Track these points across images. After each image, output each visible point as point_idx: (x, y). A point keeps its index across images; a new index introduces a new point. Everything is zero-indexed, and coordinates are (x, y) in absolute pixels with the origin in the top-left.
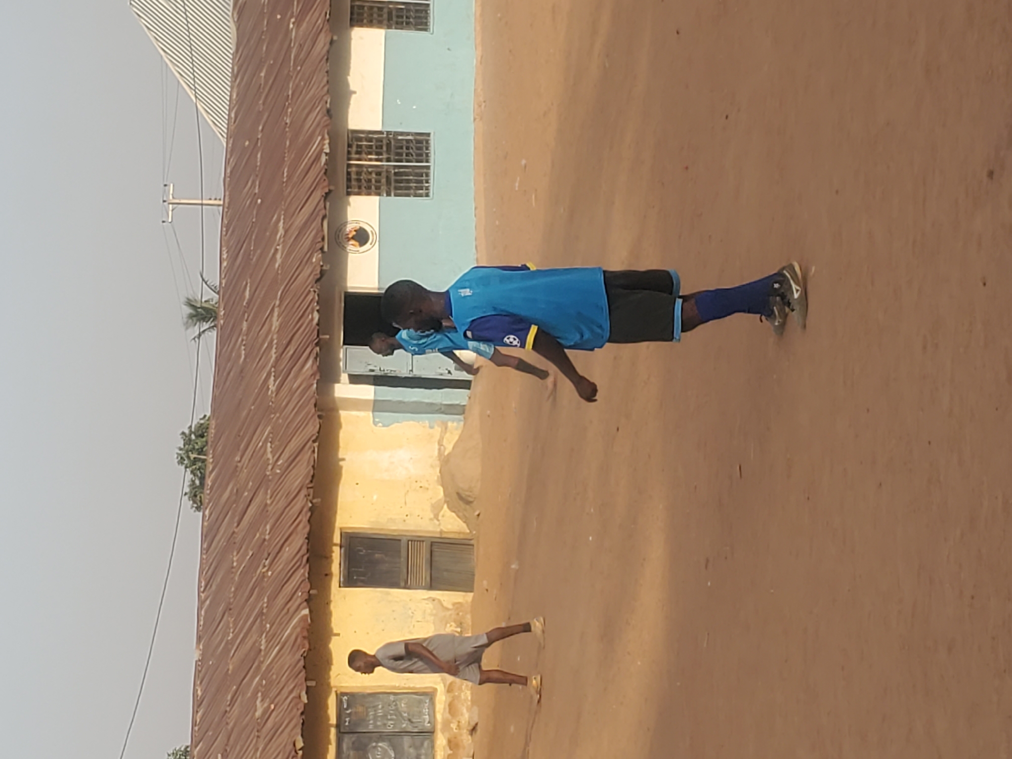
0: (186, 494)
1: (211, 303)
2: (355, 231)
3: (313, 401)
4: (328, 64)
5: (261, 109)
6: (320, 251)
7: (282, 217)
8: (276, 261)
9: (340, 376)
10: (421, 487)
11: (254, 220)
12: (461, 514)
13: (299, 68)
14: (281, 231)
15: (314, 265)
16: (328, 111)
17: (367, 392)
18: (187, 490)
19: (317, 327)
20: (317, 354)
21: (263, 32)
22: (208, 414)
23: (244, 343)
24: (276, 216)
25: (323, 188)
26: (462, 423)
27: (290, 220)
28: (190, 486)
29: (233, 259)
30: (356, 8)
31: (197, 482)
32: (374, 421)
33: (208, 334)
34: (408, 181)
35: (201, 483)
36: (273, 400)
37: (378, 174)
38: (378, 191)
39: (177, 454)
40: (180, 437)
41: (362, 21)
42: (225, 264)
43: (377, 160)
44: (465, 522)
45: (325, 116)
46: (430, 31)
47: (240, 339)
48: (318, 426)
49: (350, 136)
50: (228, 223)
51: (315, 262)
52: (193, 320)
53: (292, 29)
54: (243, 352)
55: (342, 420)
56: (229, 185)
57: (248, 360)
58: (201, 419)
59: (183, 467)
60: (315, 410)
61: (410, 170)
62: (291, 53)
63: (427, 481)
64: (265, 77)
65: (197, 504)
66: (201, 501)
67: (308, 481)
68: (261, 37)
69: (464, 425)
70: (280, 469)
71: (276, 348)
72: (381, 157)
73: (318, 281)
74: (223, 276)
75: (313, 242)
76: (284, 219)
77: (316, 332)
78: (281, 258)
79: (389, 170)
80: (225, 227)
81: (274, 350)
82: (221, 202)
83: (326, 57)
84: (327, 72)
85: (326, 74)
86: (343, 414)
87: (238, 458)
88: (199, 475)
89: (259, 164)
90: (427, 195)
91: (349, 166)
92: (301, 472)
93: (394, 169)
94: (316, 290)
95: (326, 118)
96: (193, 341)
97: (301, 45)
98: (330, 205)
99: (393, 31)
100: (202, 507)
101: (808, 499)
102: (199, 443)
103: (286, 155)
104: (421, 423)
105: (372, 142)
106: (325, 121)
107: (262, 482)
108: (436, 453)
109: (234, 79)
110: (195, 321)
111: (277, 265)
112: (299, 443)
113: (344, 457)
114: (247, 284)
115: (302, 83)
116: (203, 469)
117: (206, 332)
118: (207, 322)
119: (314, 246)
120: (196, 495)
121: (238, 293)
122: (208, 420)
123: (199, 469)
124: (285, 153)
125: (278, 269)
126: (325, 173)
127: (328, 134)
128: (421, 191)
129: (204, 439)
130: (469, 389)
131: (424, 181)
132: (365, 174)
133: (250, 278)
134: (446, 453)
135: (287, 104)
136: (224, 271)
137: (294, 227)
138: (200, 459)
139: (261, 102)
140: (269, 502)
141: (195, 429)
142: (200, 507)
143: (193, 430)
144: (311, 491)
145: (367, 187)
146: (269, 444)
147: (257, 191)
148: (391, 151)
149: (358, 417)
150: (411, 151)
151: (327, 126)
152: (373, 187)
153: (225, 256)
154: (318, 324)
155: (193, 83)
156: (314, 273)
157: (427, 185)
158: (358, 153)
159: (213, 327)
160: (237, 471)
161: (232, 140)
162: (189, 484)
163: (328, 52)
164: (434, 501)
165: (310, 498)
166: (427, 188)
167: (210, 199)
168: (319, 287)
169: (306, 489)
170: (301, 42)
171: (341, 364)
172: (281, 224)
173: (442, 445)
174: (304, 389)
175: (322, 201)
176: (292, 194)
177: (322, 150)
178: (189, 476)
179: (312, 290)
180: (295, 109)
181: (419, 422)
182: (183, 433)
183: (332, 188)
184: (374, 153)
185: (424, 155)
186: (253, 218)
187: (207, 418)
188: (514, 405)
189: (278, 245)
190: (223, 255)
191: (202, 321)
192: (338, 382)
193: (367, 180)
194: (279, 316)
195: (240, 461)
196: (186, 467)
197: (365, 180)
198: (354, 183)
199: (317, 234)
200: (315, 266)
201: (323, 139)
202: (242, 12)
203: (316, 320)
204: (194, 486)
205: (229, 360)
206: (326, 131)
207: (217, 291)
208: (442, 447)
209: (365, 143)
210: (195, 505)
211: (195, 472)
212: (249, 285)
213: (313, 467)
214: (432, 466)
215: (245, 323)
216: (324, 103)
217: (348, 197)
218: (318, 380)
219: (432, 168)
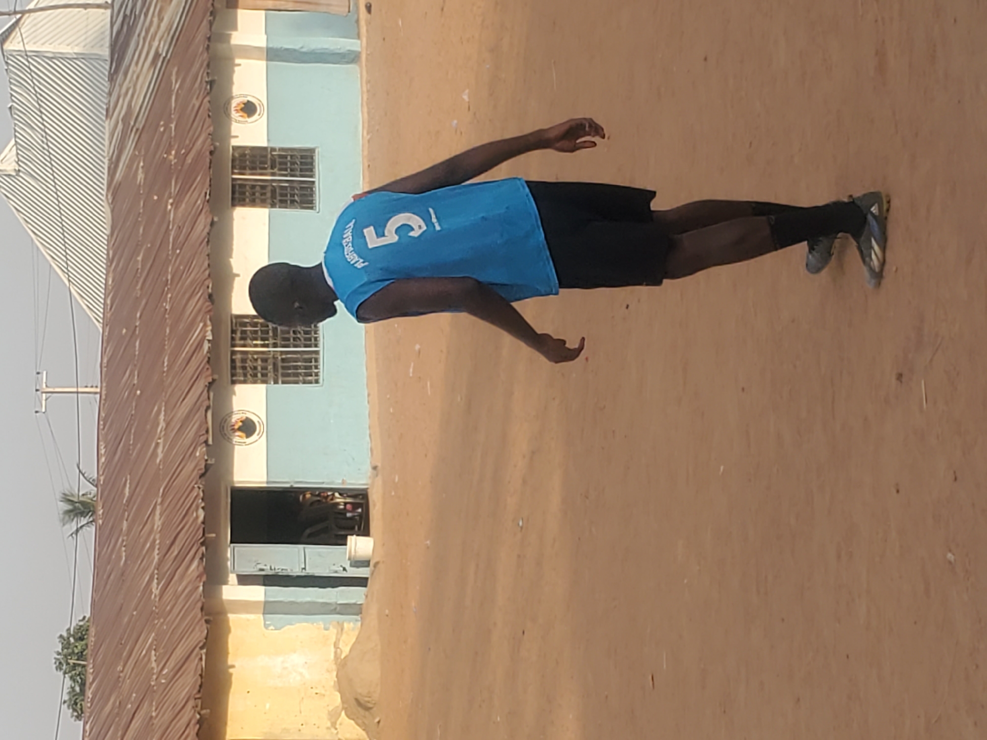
0: (65, 702)
1: (89, 496)
2: (241, 421)
3: (199, 605)
4: (209, 247)
5: (138, 295)
6: (204, 445)
7: (163, 409)
8: (157, 456)
9: (227, 576)
10: (317, 694)
11: (133, 412)
12: (360, 722)
13: (178, 251)
14: (162, 424)
15: (198, 459)
16: (210, 296)
17: (257, 593)
18: (66, 697)
19: (203, 526)
20: (203, 554)
21: (140, 213)
22: (88, 615)
23: (124, 543)
24: (156, 408)
25: (206, 377)
26: (359, 624)
27: (171, 412)
28: (69, 693)
29: (111, 454)
30: (237, 187)
31: (78, 689)
32: (265, 624)
33: (86, 530)
34: (296, 368)
35: (81, 690)
36: (157, 604)
37: (265, 360)
38: (264, 378)
39: (55, 658)
40: (58, 640)
41: (244, 200)
42: (103, 460)
43: (263, 346)
44: (364, 730)
45: (206, 301)
46: (315, 210)
47: (120, 540)
48: (206, 631)
49: (234, 321)
50: (106, 416)
51: (199, 456)
52: (70, 516)
53: (170, 210)
54: (124, 554)
55: (231, 624)
56: (106, 376)
57: (129, 562)
58: (80, 621)
59: (61, 673)
60: (202, 615)
61: (299, 356)
62: (169, 235)
63: (324, 687)
64: (142, 260)
65: (78, 712)
66: (81, 709)
67: (195, 691)
68: (137, 219)
69: (362, 625)
70: (165, 679)
71: (159, 549)
72: (266, 342)
73: (202, 476)
74: (101, 473)
75: (197, 435)
76: (165, 411)
77: (201, 531)
78: (162, 452)
79: (276, 356)
80: (102, 420)
81: (156, 552)
82: (98, 390)
83: (206, 240)
84: (208, 255)
85: (207, 258)
86: (231, 617)
87: (120, 668)
88: (80, 681)
89: (137, 353)
90: (317, 382)
91: (233, 353)
92: (188, 681)
93: (281, 355)
94: (201, 486)
95: (208, 303)
96: (70, 537)
97: (180, 228)
98: (214, 395)
99: (277, 210)
100: (83, 715)
101: (725, 712)
102: (79, 647)
103: (166, 343)
104: (315, 624)
105: (257, 327)
106: (208, 307)
107: (147, 692)
108: (332, 656)
109: (109, 264)
110: (72, 517)
111: (158, 461)
112: (186, 650)
113: (233, 663)
114: (126, 480)
115: (181, 268)
116: (83, 675)
117: (84, 528)
118: (85, 517)
119: (197, 439)
120: (76, 703)
121: (118, 490)
122: (87, 621)
123: (79, 675)
124: (165, 341)
125: (159, 464)
126: (208, 362)
127: (211, 320)
128: (310, 378)
129: (83, 642)
130: (365, 586)
131: (313, 367)
132: (251, 361)
133: (130, 474)
134: (343, 657)
135: (166, 289)
136: (102, 467)
137: (176, 419)
138: (79, 665)
139: (139, 287)
140: (154, 714)
141: (74, 631)
142: (81, 715)
143: (72, 633)
144: (199, 702)
145: (252, 374)
146: (153, 652)
147: (135, 382)
148: (277, 336)
149: (248, 620)
150: (299, 336)
151: (210, 311)
152: (259, 375)
153: (103, 451)
154: (203, 523)
155: (66, 266)
156: (198, 468)
157: (316, 371)
158: (242, 339)
159: (91, 522)
160: (119, 682)
161: (108, 327)
162: (68, 691)
163: (208, 234)
164: (331, 708)
165: (199, 709)
166: (317, 375)
167: (86, 387)
168: (203, 483)
169: (193, 700)
170: (180, 224)
171: (229, 563)
172: (162, 417)
173: (338, 648)
174: (190, 591)
175: (206, 391)
176: (174, 384)
177: (204, 337)
178: (68, 682)
179: (196, 486)
180: (174, 295)
181: (313, 624)
182: (61, 636)
183: (216, 377)
184: (259, 339)
185: (313, 339)
186: (131, 411)
187: (86, 619)
188: (413, 604)
189: (160, 438)
190: (101, 450)
191: (79, 516)
192: (226, 583)
193: (252, 367)
194: (161, 515)
195: (122, 672)
196: (65, 673)
197: (251, 368)
198: (239, 371)
199: (200, 427)
200: (199, 461)
201: (205, 325)
202: (116, 193)
203: (201, 518)
204: (75, 693)
205: (109, 563)
206: (208, 317)
207: (95, 484)
208: (338, 650)
209: (249, 328)
210: (76, 714)
211: (75, 678)
212: (128, 481)
213: (201, 675)
214: (328, 671)
215: (125, 522)
216: (206, 287)
217: (233, 385)
218: (204, 583)
219: (321, 353)
